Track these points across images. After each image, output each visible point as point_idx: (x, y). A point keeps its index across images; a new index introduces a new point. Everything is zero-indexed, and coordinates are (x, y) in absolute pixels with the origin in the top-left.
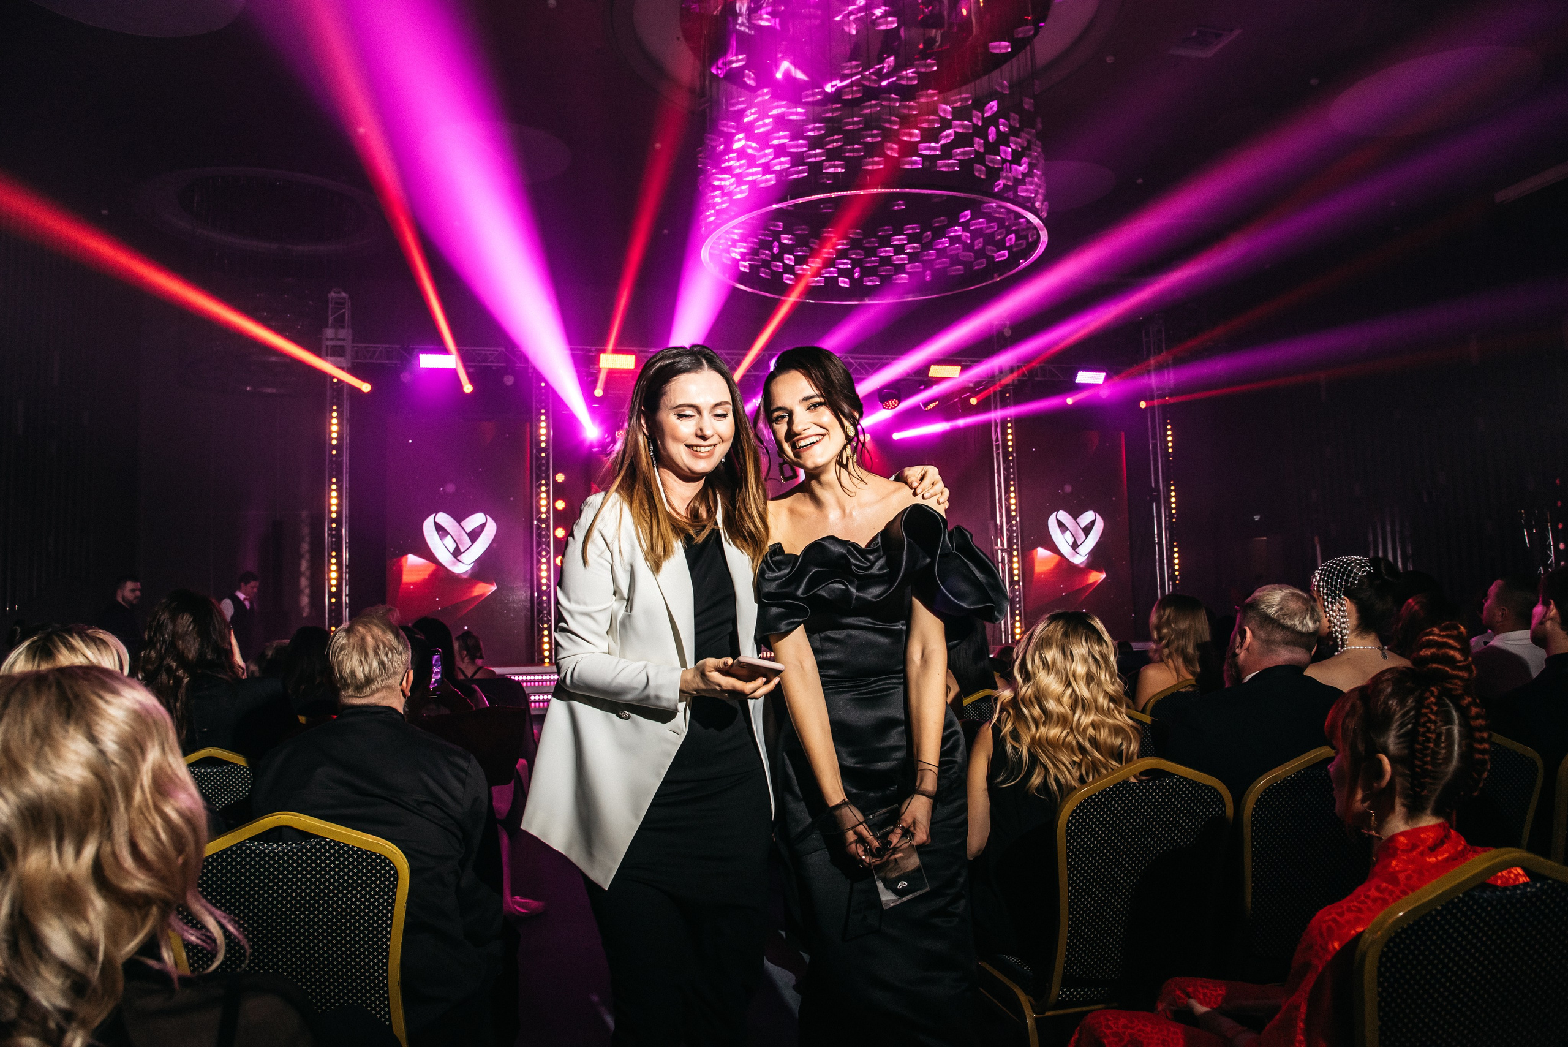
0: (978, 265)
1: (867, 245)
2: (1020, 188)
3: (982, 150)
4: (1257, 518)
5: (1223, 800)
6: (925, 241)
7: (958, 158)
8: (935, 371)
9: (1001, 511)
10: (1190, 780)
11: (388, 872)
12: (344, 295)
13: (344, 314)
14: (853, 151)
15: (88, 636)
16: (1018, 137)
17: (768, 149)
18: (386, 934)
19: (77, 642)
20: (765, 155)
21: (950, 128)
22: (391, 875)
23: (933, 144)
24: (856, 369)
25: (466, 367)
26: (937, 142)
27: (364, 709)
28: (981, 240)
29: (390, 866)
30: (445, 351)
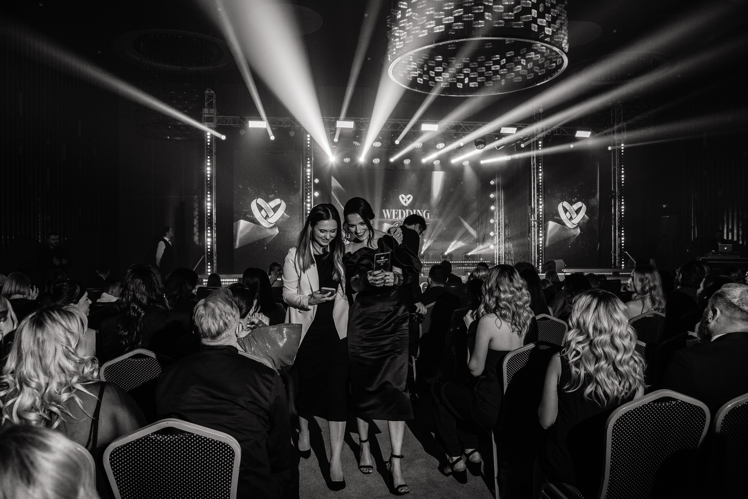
0: (529, 76)
1: (472, 66)
2: (555, 36)
3: (536, 16)
4: (664, 206)
5: (705, 414)
6: (502, 63)
7: (523, 20)
8: (504, 130)
9: (534, 201)
10: (687, 403)
11: (229, 452)
12: (212, 92)
13: (212, 101)
14: (468, 17)
15: (63, 310)
16: (555, 9)
17: (424, 17)
18: (229, 484)
19: (56, 316)
20: (423, 20)
21: (519, 5)
22: (231, 454)
23: (510, 13)
24: (463, 129)
25: (271, 127)
26: (512, 12)
27: (216, 347)
28: (532, 63)
29: (230, 449)
30: (261, 119)
